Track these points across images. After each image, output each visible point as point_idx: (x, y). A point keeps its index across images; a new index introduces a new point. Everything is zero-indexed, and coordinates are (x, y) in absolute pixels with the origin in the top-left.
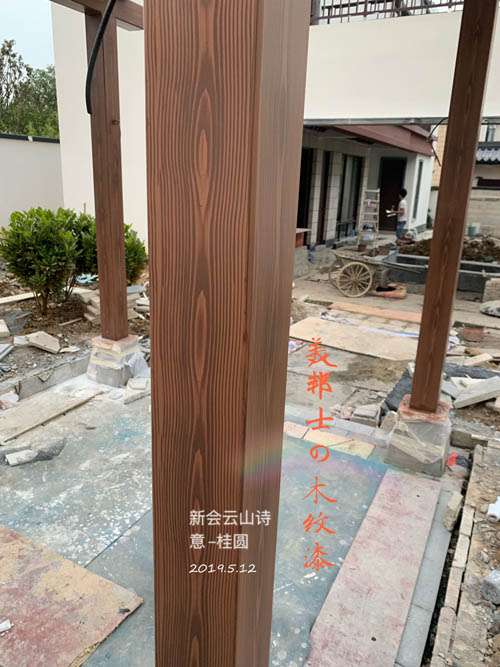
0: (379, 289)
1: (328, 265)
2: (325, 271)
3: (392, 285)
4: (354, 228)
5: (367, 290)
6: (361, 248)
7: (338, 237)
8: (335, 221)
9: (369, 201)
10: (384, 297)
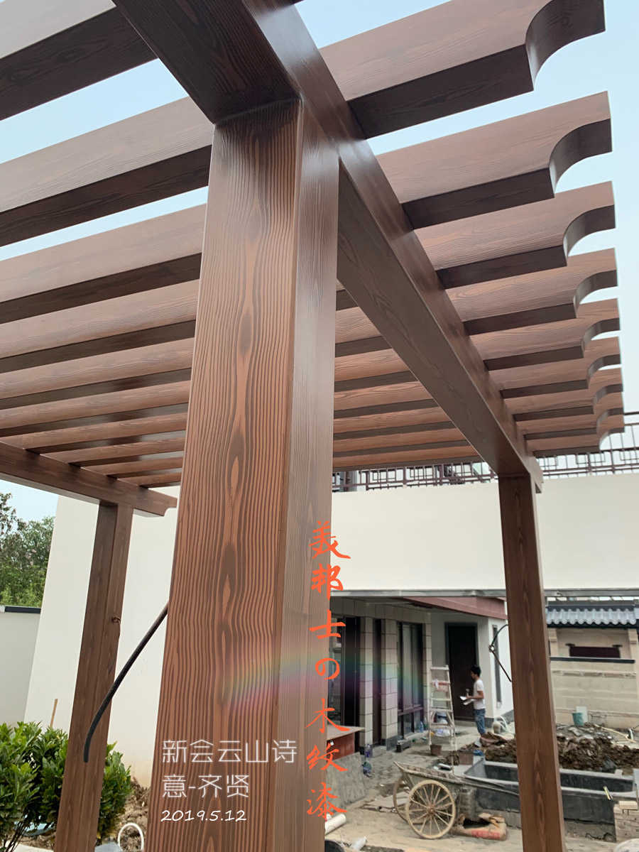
0: (468, 823)
1: (392, 781)
2: (388, 790)
3: (484, 816)
4: (422, 719)
5: (450, 825)
6: (435, 750)
7: (402, 733)
8: (396, 710)
9: (437, 682)
10: (475, 836)
